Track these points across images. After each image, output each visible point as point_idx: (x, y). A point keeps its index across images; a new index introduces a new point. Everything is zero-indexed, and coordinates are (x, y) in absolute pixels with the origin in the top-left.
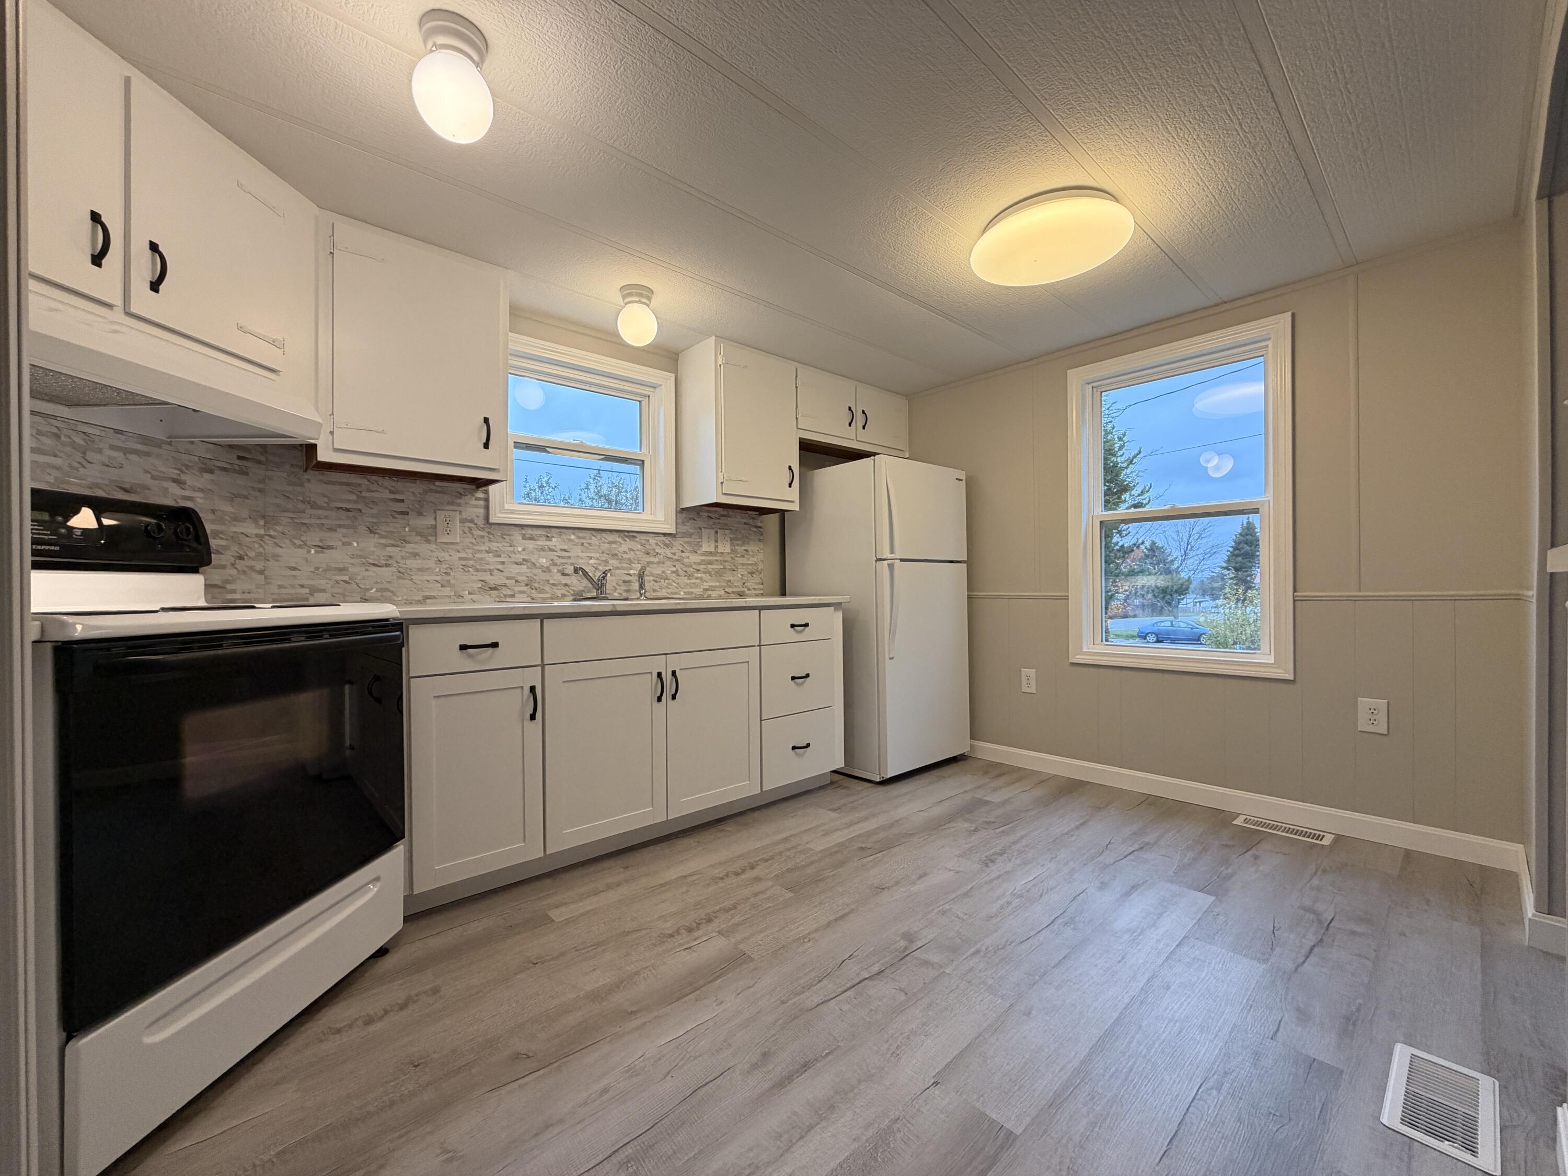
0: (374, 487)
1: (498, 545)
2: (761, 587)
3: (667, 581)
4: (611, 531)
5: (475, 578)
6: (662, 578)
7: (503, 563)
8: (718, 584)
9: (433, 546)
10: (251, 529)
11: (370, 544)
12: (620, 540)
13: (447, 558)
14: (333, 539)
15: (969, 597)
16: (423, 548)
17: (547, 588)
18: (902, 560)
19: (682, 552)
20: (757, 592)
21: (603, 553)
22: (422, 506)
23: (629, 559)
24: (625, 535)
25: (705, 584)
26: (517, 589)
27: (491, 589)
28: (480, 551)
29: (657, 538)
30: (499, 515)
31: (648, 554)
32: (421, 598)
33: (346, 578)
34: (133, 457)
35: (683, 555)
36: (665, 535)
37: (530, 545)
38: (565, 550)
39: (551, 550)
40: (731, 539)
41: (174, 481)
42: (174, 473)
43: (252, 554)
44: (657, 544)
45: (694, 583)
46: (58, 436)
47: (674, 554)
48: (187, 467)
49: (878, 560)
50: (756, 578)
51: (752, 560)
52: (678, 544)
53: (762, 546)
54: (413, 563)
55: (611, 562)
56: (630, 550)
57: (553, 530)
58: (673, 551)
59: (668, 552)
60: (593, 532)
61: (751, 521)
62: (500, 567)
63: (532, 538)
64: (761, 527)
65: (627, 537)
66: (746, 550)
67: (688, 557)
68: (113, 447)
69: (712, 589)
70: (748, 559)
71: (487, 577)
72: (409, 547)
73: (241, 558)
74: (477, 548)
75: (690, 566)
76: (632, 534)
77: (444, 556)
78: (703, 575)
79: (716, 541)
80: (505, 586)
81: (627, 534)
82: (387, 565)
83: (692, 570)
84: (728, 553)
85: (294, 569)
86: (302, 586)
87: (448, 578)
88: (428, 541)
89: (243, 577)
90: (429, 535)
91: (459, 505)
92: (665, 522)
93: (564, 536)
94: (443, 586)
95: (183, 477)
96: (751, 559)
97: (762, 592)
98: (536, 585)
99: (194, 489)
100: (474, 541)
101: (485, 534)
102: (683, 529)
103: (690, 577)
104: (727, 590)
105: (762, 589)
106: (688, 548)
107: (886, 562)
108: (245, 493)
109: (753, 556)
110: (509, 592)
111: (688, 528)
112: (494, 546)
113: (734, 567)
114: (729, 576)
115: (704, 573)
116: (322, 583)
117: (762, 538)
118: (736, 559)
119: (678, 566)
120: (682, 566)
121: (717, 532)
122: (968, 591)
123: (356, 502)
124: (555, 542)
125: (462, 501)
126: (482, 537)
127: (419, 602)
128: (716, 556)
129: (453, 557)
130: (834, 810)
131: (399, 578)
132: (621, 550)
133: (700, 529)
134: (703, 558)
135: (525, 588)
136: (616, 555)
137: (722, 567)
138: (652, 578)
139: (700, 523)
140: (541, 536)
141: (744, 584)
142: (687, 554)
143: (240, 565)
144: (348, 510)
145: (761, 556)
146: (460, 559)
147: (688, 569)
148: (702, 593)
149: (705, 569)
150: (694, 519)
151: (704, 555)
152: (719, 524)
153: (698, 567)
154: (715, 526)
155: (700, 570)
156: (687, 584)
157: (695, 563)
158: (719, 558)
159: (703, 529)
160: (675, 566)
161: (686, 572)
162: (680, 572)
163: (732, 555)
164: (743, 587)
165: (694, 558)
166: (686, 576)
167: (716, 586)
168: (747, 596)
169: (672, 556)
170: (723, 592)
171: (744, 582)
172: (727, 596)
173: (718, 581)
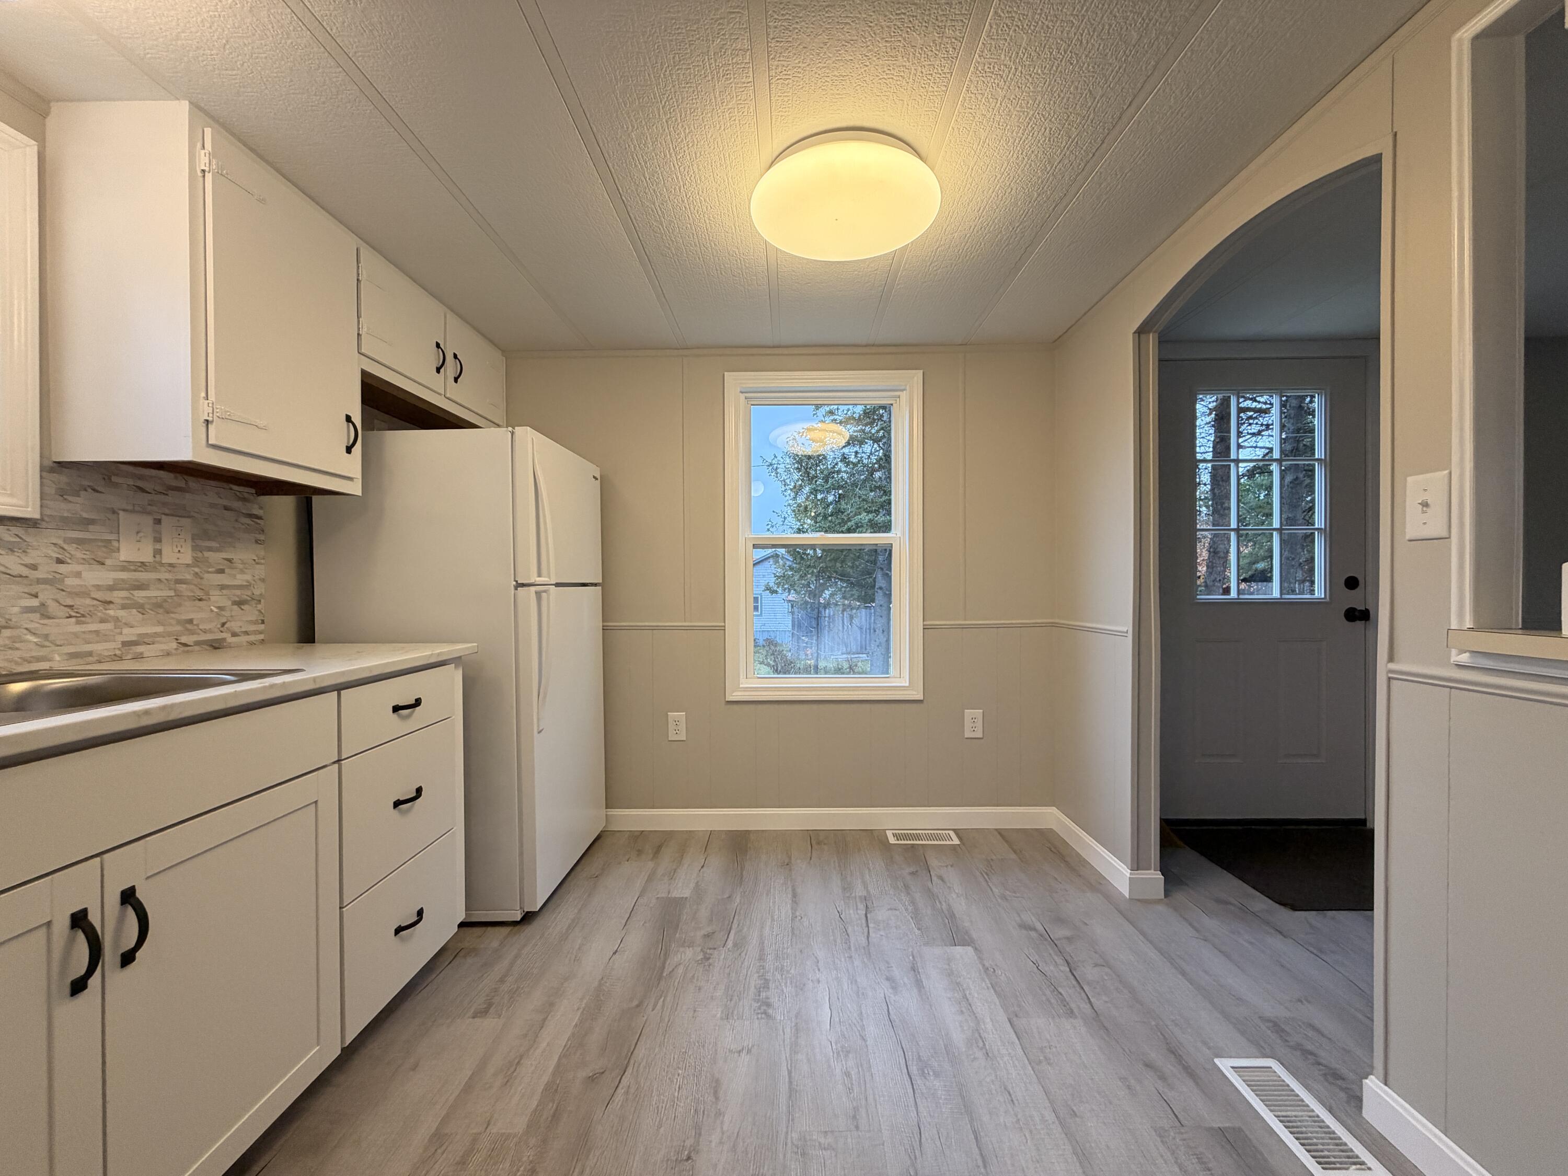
2: (262, 627)
8: (159, 629)
15: (604, 629)
18: (558, 585)
19: (60, 561)
20: (252, 638)
25: (126, 631)
35: (62, 568)
36: (8, 521)
40: (193, 537)
45: (97, 632)
47: (34, 567)
49: (519, 585)
50: (250, 612)
51: (241, 579)
52: (46, 544)
53: (262, 553)
58: (28, 560)
59: (12, 563)
61: (237, 504)
64: (260, 518)
66: (230, 560)
67: (78, 575)
69: (141, 640)
70: (234, 577)
78: (121, 613)
79: (158, 540)
83: (88, 601)
84: (188, 565)
96: (239, 576)
97: (262, 637)
102: (62, 508)
103: (80, 617)
104: (184, 639)
105: (261, 633)
106: (79, 555)
107: (533, 589)
109: (242, 572)
111: (79, 506)
113: (199, 593)
114: (188, 611)
115: (124, 607)
117: (262, 537)
118: (206, 576)
119: (47, 594)
120: (60, 596)
121: (158, 522)
122: (603, 621)
128: (155, 571)
130: (483, 1013)
133: (114, 512)
134: (121, 575)
137: (172, 593)
139: (112, 500)
141: (223, 625)
142: (79, 568)
145: (260, 571)
147: (77, 602)
148: (118, 652)
149: (127, 598)
150: (94, 490)
151: (124, 569)
152: (164, 504)
153: (108, 596)
154: (154, 508)
155: (111, 602)
156: (76, 635)
157: (98, 587)
158: (164, 576)
159: (121, 513)
160: (36, 596)
161: (71, 607)
162: (53, 607)
163: (197, 570)
164: (222, 632)
165: (94, 577)
166: (70, 617)
167: (156, 635)
168: (230, 647)
169: (25, 571)
170: (174, 645)
171: (224, 620)
172: (184, 652)
173: (160, 623)
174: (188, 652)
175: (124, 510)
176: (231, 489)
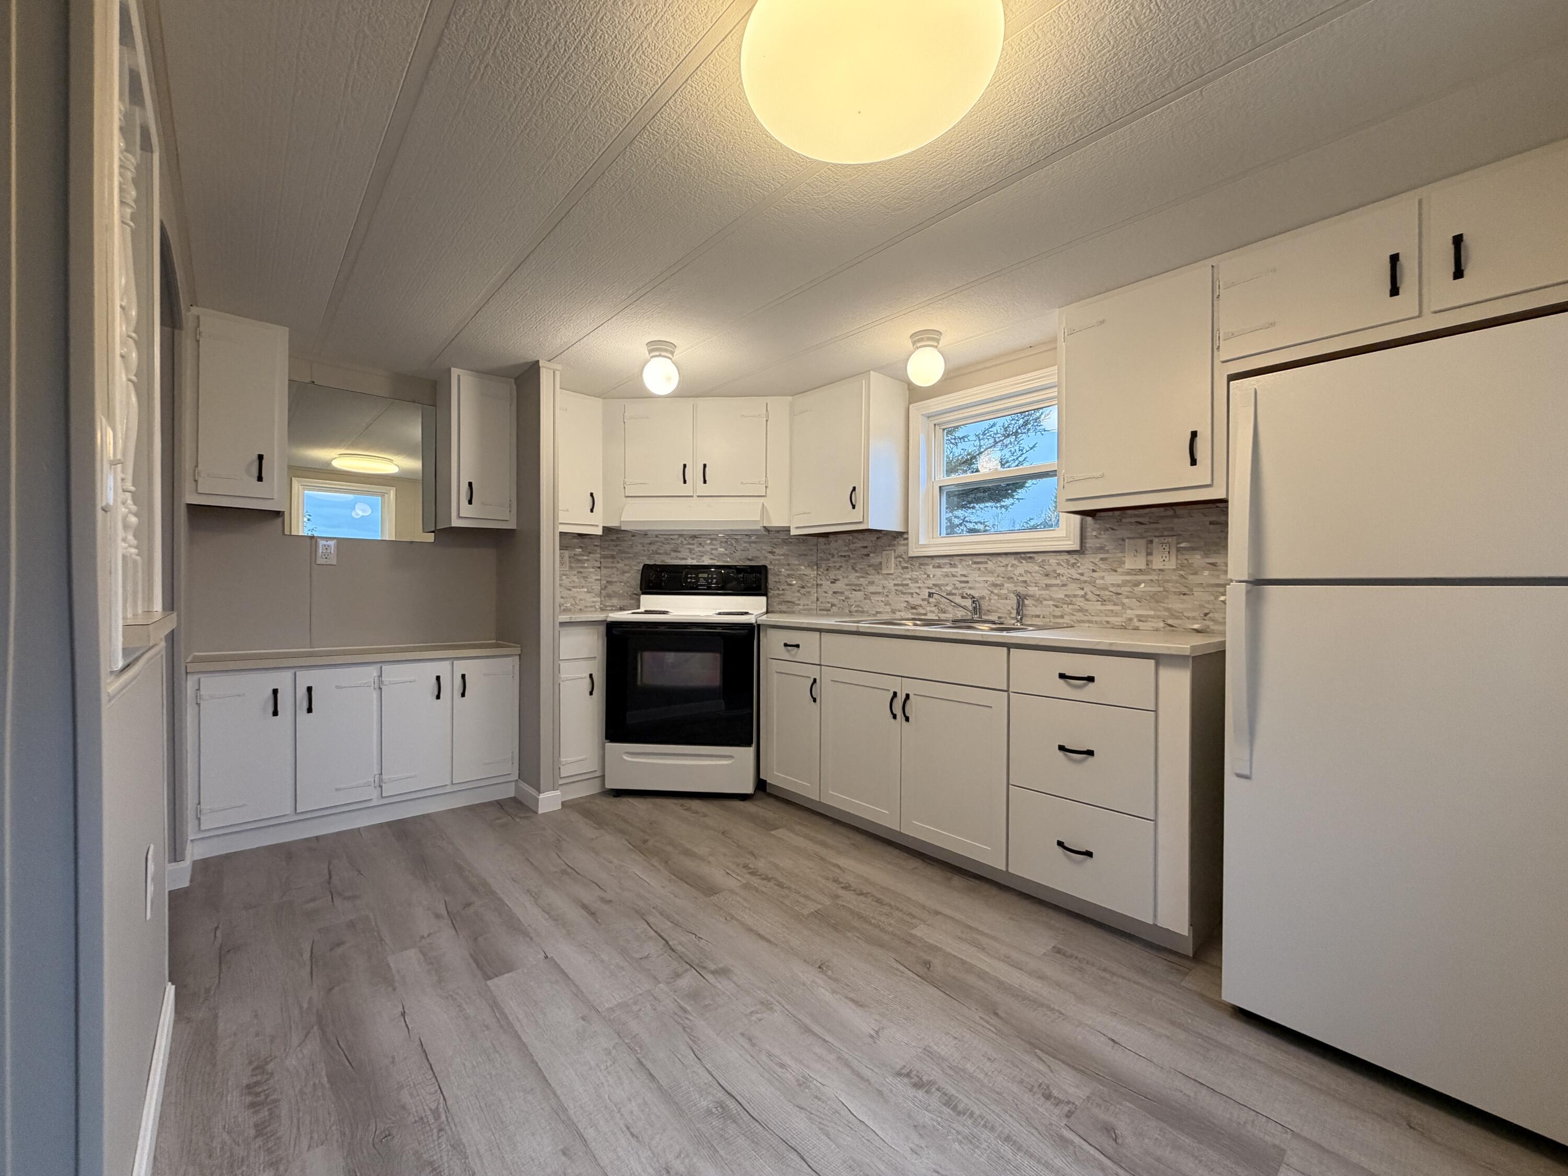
0: (855, 540)
1: (918, 573)
3: (1070, 606)
4: (1006, 554)
5: (901, 599)
6: (1065, 604)
7: (919, 588)
8: (1152, 613)
9: (881, 577)
10: (808, 571)
11: (853, 576)
12: (1016, 562)
13: (888, 585)
14: (838, 574)
16: (876, 578)
17: (950, 609)
19: (1094, 571)
21: (998, 576)
22: (876, 549)
23: (1025, 582)
24: (1021, 557)
25: (1129, 611)
26: (928, 609)
27: (912, 608)
28: (905, 579)
29: (1059, 557)
30: (916, 550)
31: (1047, 575)
32: (874, 612)
33: (843, 598)
34: (754, 545)
35: (1095, 575)
36: (1069, 552)
37: (938, 572)
38: (964, 576)
39: (953, 576)
40: (1179, 550)
41: (770, 552)
42: (770, 549)
43: (809, 585)
44: (1059, 564)
45: (1112, 611)
46: (726, 542)
47: (1082, 574)
48: (776, 544)
51: (1224, 579)
52: (1086, 563)
54: (872, 589)
55: (1006, 585)
56: (1027, 572)
57: (955, 558)
58: (1080, 571)
59: (1073, 573)
60: (989, 557)
61: (1223, 519)
62: (918, 591)
63: (939, 567)
65: (1024, 558)
66: (1213, 564)
67: (1103, 578)
68: (745, 542)
70: (1218, 577)
71: (910, 599)
72: (870, 578)
73: (803, 587)
74: (904, 576)
75: (1106, 589)
76: (1028, 555)
77: (885, 582)
78: (1125, 601)
79: (1149, 554)
80: (921, 606)
81: (1023, 555)
82: (860, 590)
83: (1108, 593)
84: (1174, 570)
85: (826, 592)
86: (828, 603)
87: (887, 599)
88: (878, 573)
89: (804, 597)
90: (878, 568)
91: (894, 545)
92: (1067, 538)
93: (964, 563)
94: (885, 605)
95: (774, 550)
96: (1222, 577)
98: (942, 606)
99: (779, 555)
100: (902, 571)
101: (909, 566)
102: (1091, 542)
104: (1170, 622)
106: (1103, 566)
108: (805, 553)
110: (923, 612)
111: (1099, 540)
112: (915, 574)
113: (1185, 590)
114: (1174, 602)
115: (1128, 597)
116: (835, 601)
118: (1190, 577)
119: (1088, 588)
120: (1093, 589)
121: (1151, 542)
123: (847, 551)
124: (959, 570)
125: (896, 542)
126: (907, 568)
127: (874, 615)
128: (1150, 574)
129: (890, 584)
131: (865, 599)
132: (1017, 572)
133: (1122, 540)
134: (1128, 578)
135: (933, 609)
136: (1012, 578)
137: (1161, 589)
138: (1051, 603)
139: (1122, 533)
140: (945, 564)
141: (1206, 614)
142: (1103, 574)
143: (803, 591)
144: (845, 556)
146: (895, 585)
147: (1102, 593)
148: (1124, 624)
149: (1131, 592)
150: (1112, 529)
151: (1128, 574)
152: (1156, 529)
153: (1119, 590)
154: (1149, 534)
155: (1120, 594)
156: (1101, 611)
157: (1113, 585)
158: (1155, 577)
159: (1127, 541)
160: (1083, 589)
161: (1099, 595)
162: (1090, 596)
163: (1181, 573)
164: (1204, 620)
165: (1112, 579)
166: (1098, 601)
167: (1148, 616)
168: (1213, 633)
169: (1078, 577)
170: (1162, 625)
171: (1207, 611)
172: (1170, 630)
173: (1151, 609)
174: (1173, 631)
175: (1129, 538)
176: (1217, 507)
